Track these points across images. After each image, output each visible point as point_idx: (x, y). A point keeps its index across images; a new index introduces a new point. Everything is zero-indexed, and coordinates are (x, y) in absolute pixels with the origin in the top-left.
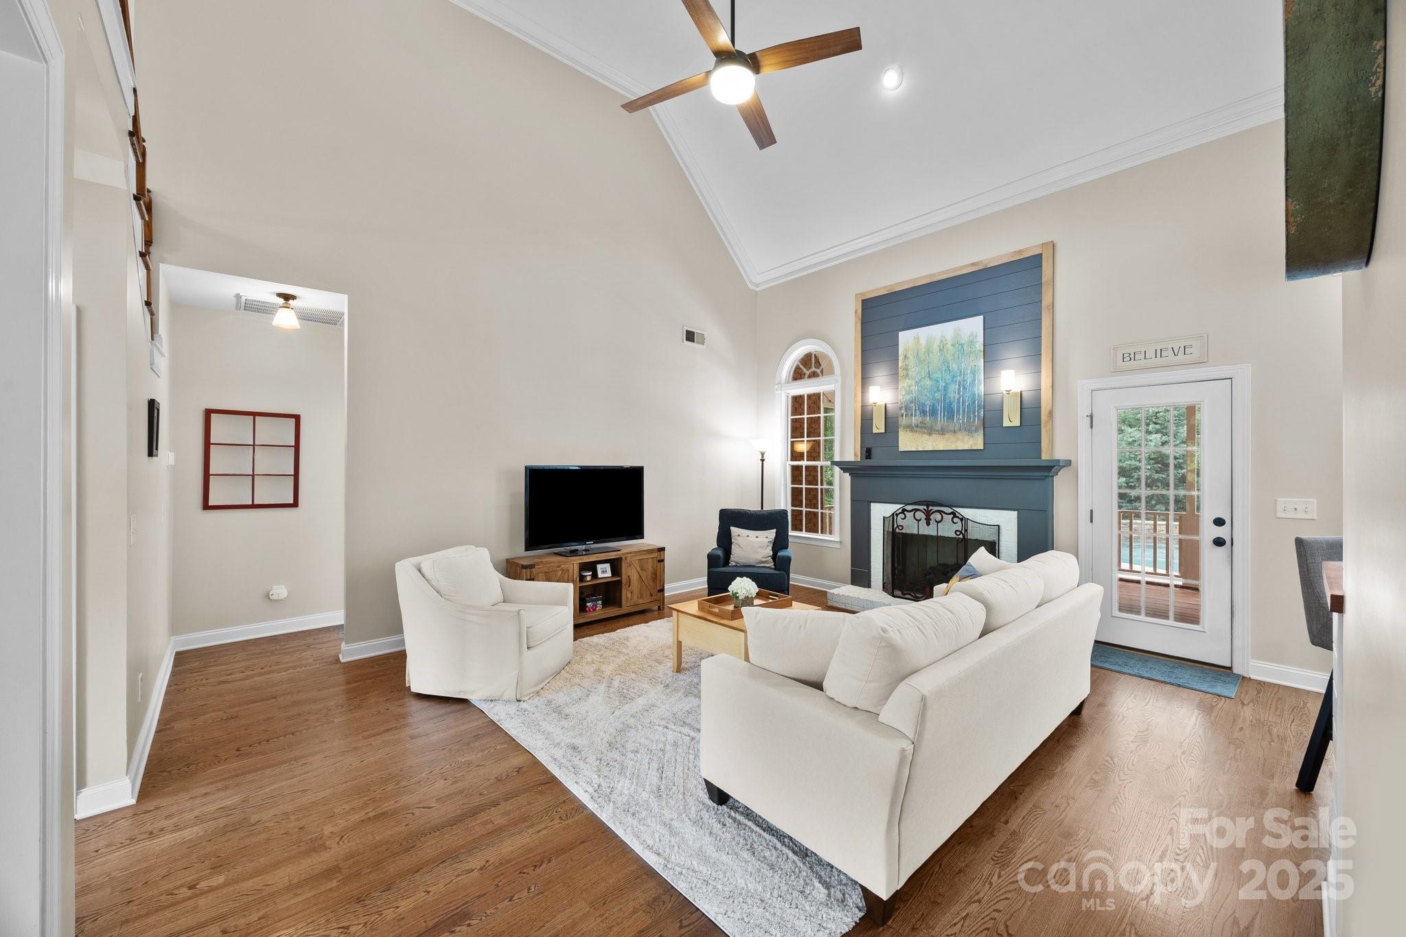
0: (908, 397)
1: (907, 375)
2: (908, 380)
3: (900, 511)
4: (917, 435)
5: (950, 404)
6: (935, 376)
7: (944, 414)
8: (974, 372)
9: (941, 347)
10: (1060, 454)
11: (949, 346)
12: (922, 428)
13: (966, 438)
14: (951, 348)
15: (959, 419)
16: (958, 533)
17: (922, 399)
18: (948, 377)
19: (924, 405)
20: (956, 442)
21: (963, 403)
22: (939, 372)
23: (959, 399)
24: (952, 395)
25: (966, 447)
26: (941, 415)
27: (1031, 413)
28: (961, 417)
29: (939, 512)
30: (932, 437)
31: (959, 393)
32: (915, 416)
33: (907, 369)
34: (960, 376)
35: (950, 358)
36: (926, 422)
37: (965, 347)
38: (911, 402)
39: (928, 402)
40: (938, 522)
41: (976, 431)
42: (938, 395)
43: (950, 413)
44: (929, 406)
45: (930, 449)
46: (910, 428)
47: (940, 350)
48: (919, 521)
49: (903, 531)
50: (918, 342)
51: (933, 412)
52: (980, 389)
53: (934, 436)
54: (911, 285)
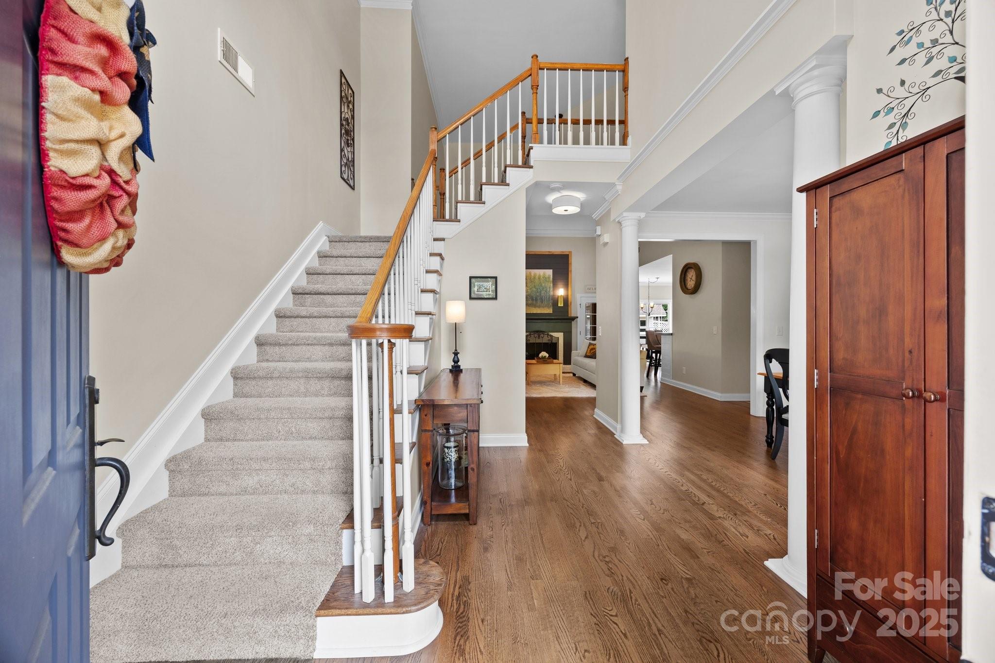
5: (542, 297)
6: (537, 287)
8: (549, 287)
10: (573, 315)
13: (547, 309)
14: (542, 278)
15: (545, 303)
16: (551, 341)
18: (541, 288)
20: (544, 310)
21: (546, 297)
25: (547, 312)
26: (539, 301)
27: (566, 301)
29: (543, 334)
30: (536, 308)
31: (545, 294)
34: (546, 288)
35: (542, 281)
37: (547, 279)
40: (542, 338)
41: (550, 307)
43: (542, 301)
44: (535, 298)
45: (535, 312)
52: (552, 293)
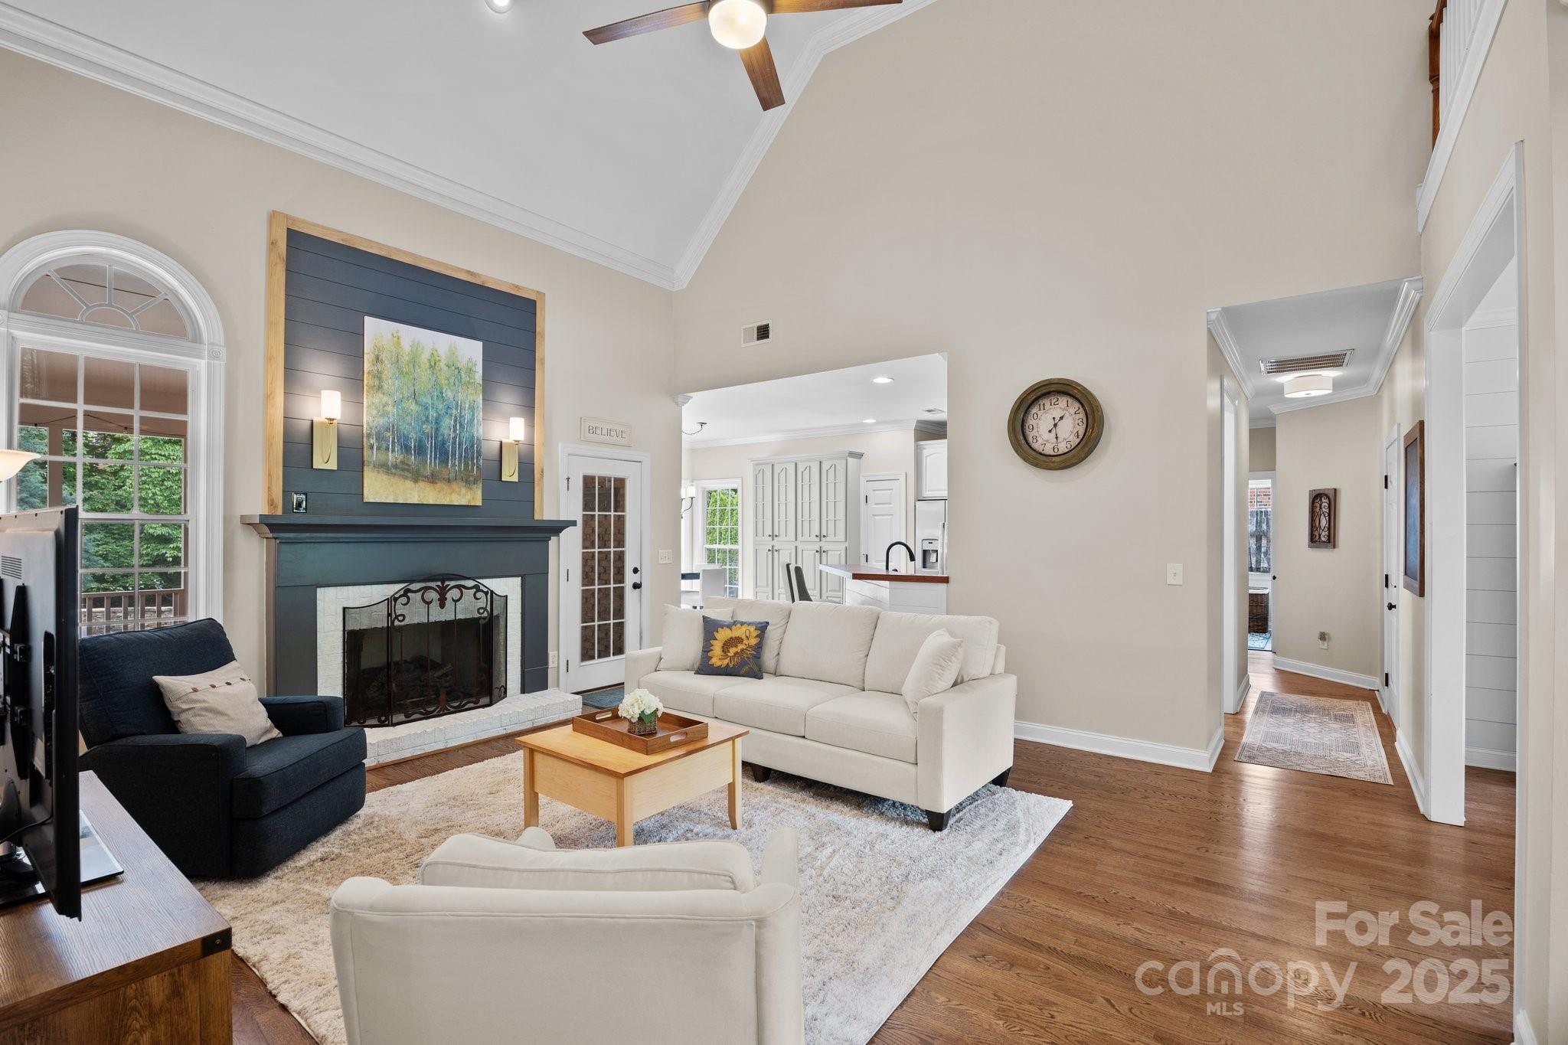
0: (382, 421)
1: (380, 388)
2: (381, 395)
3: (402, 592)
4: (395, 480)
5: (444, 443)
6: (423, 400)
7: (435, 456)
8: (472, 408)
9: (433, 364)
10: (547, 515)
11: (442, 364)
12: (403, 470)
13: (463, 490)
14: (445, 368)
15: (454, 465)
16: (481, 611)
17: (405, 428)
18: (441, 406)
19: (407, 438)
20: (451, 494)
21: (459, 445)
22: (429, 397)
23: (454, 438)
24: (446, 432)
25: (463, 502)
26: (431, 456)
27: (526, 468)
28: (457, 462)
29: (458, 587)
30: (417, 485)
31: (455, 431)
32: (393, 451)
33: (379, 378)
34: (456, 409)
35: (444, 382)
36: (410, 464)
37: (463, 374)
38: (387, 430)
39: (413, 435)
40: (455, 601)
41: (475, 482)
42: (427, 428)
43: (443, 454)
44: (415, 441)
45: (415, 501)
46: (384, 467)
47: (431, 366)
48: (428, 603)
49: (406, 622)
50: (399, 343)
51: (421, 450)
52: (481, 433)
53: (422, 484)
54: (383, 253)
